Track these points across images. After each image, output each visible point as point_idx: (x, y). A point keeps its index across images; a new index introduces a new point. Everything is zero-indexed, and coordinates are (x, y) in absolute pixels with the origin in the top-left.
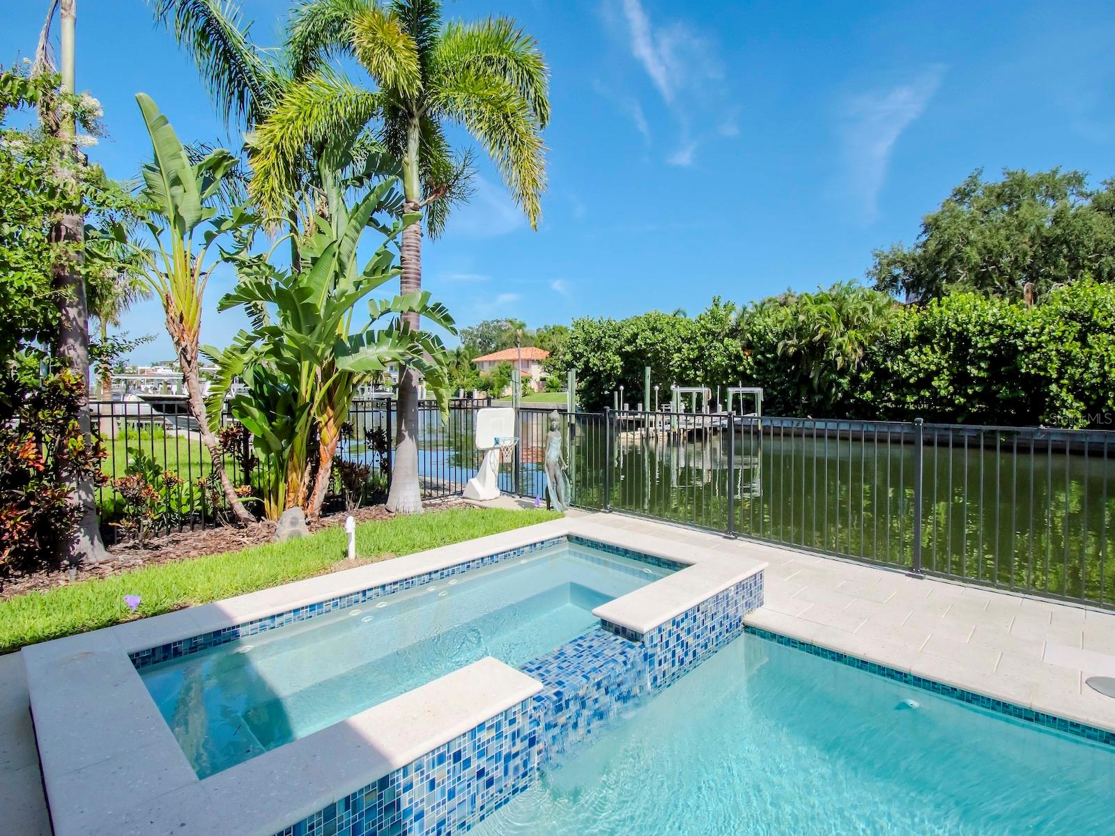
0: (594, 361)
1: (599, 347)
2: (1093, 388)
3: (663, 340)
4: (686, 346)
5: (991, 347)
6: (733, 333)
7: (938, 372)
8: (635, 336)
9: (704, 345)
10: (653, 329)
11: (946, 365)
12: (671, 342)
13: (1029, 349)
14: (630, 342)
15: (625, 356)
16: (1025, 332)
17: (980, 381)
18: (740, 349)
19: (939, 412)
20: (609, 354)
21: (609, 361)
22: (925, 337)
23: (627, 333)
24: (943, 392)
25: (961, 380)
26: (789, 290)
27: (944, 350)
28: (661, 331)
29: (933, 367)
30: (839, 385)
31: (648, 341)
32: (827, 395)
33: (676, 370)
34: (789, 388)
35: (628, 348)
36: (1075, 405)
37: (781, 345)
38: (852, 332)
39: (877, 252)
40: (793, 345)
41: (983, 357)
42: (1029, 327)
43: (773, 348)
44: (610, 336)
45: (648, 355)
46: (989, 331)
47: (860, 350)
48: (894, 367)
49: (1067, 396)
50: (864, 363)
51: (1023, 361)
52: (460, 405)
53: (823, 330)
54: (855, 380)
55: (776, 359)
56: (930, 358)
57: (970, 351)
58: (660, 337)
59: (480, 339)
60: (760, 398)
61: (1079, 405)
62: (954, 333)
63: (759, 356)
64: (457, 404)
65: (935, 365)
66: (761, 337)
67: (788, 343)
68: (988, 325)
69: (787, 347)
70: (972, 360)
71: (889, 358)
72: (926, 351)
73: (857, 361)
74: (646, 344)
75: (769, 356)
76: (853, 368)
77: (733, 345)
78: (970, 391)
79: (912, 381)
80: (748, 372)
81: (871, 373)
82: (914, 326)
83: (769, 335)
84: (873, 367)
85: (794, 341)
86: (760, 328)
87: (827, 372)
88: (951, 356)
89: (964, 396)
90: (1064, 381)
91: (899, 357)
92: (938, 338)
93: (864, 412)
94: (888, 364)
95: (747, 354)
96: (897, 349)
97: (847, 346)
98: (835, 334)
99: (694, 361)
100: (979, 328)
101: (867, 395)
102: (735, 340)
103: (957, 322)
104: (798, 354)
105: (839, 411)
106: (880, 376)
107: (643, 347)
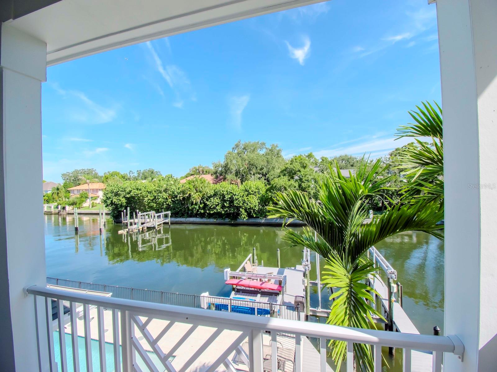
0: (115, 200)
1: (117, 194)
2: (249, 209)
3: (141, 193)
4: (149, 195)
5: (229, 198)
6: (166, 191)
7: (218, 205)
8: (131, 191)
9: (155, 195)
10: (137, 189)
11: (220, 202)
12: (144, 194)
13: (236, 200)
14: (129, 193)
15: (127, 199)
17: (228, 207)
18: (167, 196)
19: (218, 215)
20: (121, 198)
21: (120, 200)
22: (215, 195)
23: (128, 190)
24: (219, 211)
25: (223, 207)
26: (200, 165)
27: (220, 198)
28: (140, 190)
29: (217, 204)
30: (195, 208)
31: (135, 193)
32: (193, 212)
33: (146, 203)
35: (128, 196)
36: (245, 214)
37: (178, 196)
38: (198, 193)
39: (213, 163)
40: (181, 196)
41: (227, 200)
43: (176, 196)
44: (121, 191)
45: (136, 198)
46: (229, 194)
47: (200, 198)
48: (208, 203)
49: (243, 211)
50: (202, 201)
51: (235, 202)
52: (59, 213)
53: (189, 192)
54: (199, 207)
55: (177, 200)
56: (216, 201)
57: (225, 199)
58: (140, 192)
59: (73, 178)
60: (170, 215)
61: (246, 214)
62: (222, 194)
63: (173, 199)
64: (57, 212)
65: (217, 202)
66: (173, 193)
67: (180, 195)
68: (229, 192)
69: (180, 197)
70: (225, 201)
71: (207, 200)
72: (216, 198)
73: (199, 201)
74: (134, 194)
75: (176, 199)
76: (199, 203)
77: (165, 195)
78: (225, 210)
79: (212, 207)
80: (170, 204)
81: (203, 205)
82: (213, 191)
83: (175, 193)
84: (204, 203)
85: (182, 195)
86: (173, 190)
87: (192, 204)
88: (221, 200)
89: (224, 211)
90: (243, 207)
91: (209, 200)
92: (218, 195)
93: (202, 216)
94: (207, 202)
95: (169, 198)
96: (210, 197)
97: (196, 197)
98: (193, 194)
99: (153, 200)
100: (227, 193)
101: (202, 211)
102: (166, 193)
103: (222, 191)
104: (184, 199)
105: (196, 216)
106: (205, 205)
107: (133, 195)
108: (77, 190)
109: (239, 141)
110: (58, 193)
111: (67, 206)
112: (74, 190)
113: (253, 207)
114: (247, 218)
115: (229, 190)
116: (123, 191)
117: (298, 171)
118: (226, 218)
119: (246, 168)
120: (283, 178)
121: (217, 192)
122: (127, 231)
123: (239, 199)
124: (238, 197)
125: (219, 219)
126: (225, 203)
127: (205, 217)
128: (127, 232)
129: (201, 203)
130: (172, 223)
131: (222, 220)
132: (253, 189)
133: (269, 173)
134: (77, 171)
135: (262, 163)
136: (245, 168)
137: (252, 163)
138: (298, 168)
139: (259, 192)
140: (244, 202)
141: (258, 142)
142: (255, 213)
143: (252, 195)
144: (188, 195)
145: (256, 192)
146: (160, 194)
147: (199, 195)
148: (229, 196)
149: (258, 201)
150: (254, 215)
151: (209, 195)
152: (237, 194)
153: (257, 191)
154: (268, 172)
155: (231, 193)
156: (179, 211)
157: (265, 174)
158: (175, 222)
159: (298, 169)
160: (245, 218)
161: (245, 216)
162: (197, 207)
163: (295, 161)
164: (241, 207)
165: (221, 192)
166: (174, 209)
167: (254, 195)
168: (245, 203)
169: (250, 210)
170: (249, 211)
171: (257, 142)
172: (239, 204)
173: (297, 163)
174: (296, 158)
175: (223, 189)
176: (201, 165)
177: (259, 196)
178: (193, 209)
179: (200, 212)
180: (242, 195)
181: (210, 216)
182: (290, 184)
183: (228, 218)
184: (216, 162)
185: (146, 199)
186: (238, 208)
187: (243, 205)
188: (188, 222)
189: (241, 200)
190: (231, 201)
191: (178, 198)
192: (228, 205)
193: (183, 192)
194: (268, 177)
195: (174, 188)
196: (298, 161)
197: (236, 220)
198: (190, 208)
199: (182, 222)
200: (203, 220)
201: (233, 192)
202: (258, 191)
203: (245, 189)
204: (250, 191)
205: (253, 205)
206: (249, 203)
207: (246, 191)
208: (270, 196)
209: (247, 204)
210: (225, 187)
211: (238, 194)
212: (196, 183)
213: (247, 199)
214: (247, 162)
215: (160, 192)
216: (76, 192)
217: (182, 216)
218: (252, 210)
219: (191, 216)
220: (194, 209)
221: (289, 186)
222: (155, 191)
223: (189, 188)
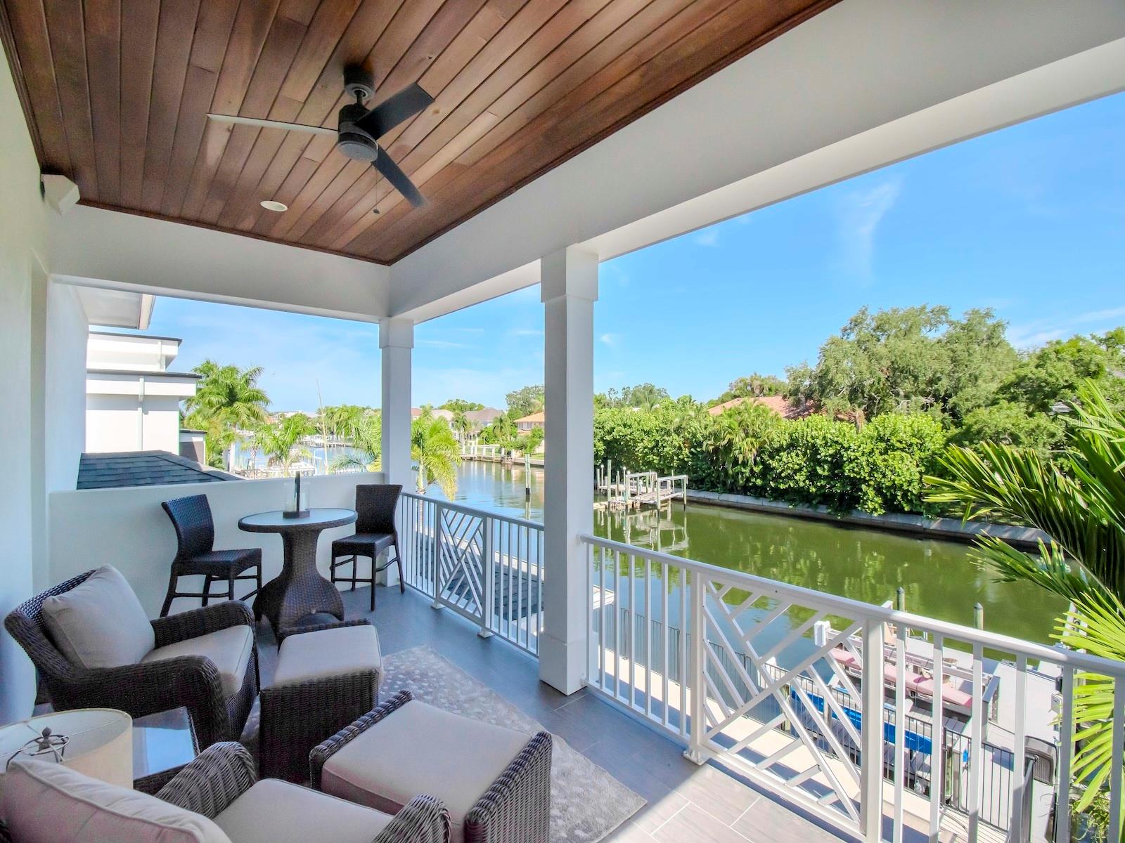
2: (888, 487)
3: (631, 434)
4: (646, 438)
5: (830, 456)
6: (678, 430)
7: (800, 470)
8: (613, 429)
9: (658, 438)
10: (625, 425)
11: (805, 465)
12: (636, 435)
13: (851, 461)
14: (610, 433)
15: (607, 443)
16: (849, 448)
17: (825, 478)
18: (681, 443)
19: (800, 495)
22: (793, 445)
23: (608, 427)
24: (802, 484)
25: (813, 476)
26: (756, 374)
27: (805, 454)
28: (630, 427)
29: (797, 467)
30: (742, 473)
32: (736, 481)
33: (640, 455)
34: (713, 472)
35: (608, 438)
36: (876, 499)
37: (705, 443)
38: (749, 440)
39: (788, 367)
40: (711, 445)
41: (826, 462)
42: (851, 445)
43: (700, 445)
45: (622, 443)
46: (829, 444)
47: (754, 450)
48: (774, 464)
49: (871, 493)
50: (758, 459)
51: (847, 468)
52: (501, 461)
53: (729, 436)
54: (752, 470)
55: (702, 452)
56: (795, 459)
57: (819, 457)
58: (629, 431)
59: (522, 402)
60: (686, 482)
61: (879, 500)
62: (810, 444)
63: (692, 450)
64: (500, 459)
65: (798, 464)
66: (694, 436)
67: (709, 442)
68: (829, 440)
69: (708, 445)
70: (819, 463)
71: (772, 457)
72: (793, 454)
73: (753, 458)
74: (619, 435)
75: (699, 450)
76: (751, 462)
77: (677, 440)
78: (819, 484)
79: (783, 475)
80: (686, 459)
81: (761, 467)
82: (787, 436)
83: (698, 436)
84: (763, 462)
85: (712, 442)
86: (693, 429)
87: (735, 462)
88: (808, 459)
89: (816, 487)
90: (872, 483)
91: (777, 457)
92: (800, 446)
93: (759, 492)
94: (771, 462)
95: (685, 447)
96: (778, 450)
97: (745, 449)
98: (737, 440)
99: (652, 449)
100: (824, 442)
101: (759, 482)
102: (679, 435)
103: (812, 437)
104: (716, 450)
105: (745, 490)
106: (767, 469)
107: (618, 437)
108: (528, 423)
109: (864, 309)
110: (501, 427)
111: (514, 450)
112: (522, 423)
113: (902, 485)
114: (884, 511)
115: (829, 436)
116: (600, 428)
117: (1065, 387)
118: (821, 506)
119: (883, 380)
120: (1008, 408)
121: (797, 440)
122: (606, 506)
123: (857, 459)
124: (857, 454)
125: (801, 504)
126: (818, 468)
127: (765, 497)
128: (606, 508)
129: (756, 463)
130: (691, 501)
131: (810, 510)
132: (904, 436)
133: (960, 394)
134: (526, 389)
135: (936, 366)
136: (879, 380)
137: (901, 364)
138: (1067, 378)
139: (921, 445)
140: (874, 468)
141: (924, 308)
142: (910, 502)
143: (899, 452)
144: (725, 442)
145: (911, 445)
146: (666, 438)
147: (752, 443)
148: (831, 451)
149: (918, 469)
150: (905, 505)
151: (776, 445)
152: (853, 447)
153: (914, 440)
154: (957, 389)
155: (837, 442)
156: (705, 478)
157: (943, 394)
158: (695, 500)
159: (1066, 381)
160: (875, 509)
161: (877, 506)
162: (747, 471)
163: (1053, 356)
164: (865, 481)
165: (809, 439)
166: (696, 472)
167: (906, 452)
168: (877, 472)
169: (892, 491)
170: (888, 494)
171: (917, 306)
172: (858, 473)
173: (1060, 364)
174: (1058, 347)
175: (814, 433)
176: (758, 375)
177: (923, 455)
178: (737, 474)
179: (754, 483)
180: (867, 451)
181: (778, 495)
182: (1032, 426)
183: (825, 506)
184: (797, 365)
185: (640, 445)
186: (855, 483)
187: (870, 476)
188: (725, 503)
189: (864, 463)
190: (837, 463)
191: (704, 448)
192: (826, 473)
193: (716, 436)
194: (955, 405)
195: (696, 424)
196: (1067, 357)
197: (850, 513)
198: (730, 472)
199: (711, 501)
200: (761, 504)
201: (840, 440)
202: (919, 441)
203: (880, 435)
204: (894, 440)
205: (904, 480)
206: (888, 473)
207: (881, 439)
209: (884, 476)
210: (819, 427)
211: (856, 447)
212: (746, 415)
213: (885, 460)
214: (885, 363)
215: (668, 433)
216: (525, 427)
217: (713, 487)
218: (898, 493)
219: (732, 491)
220: (740, 476)
221: (1031, 433)
222: (657, 431)
223: (730, 427)
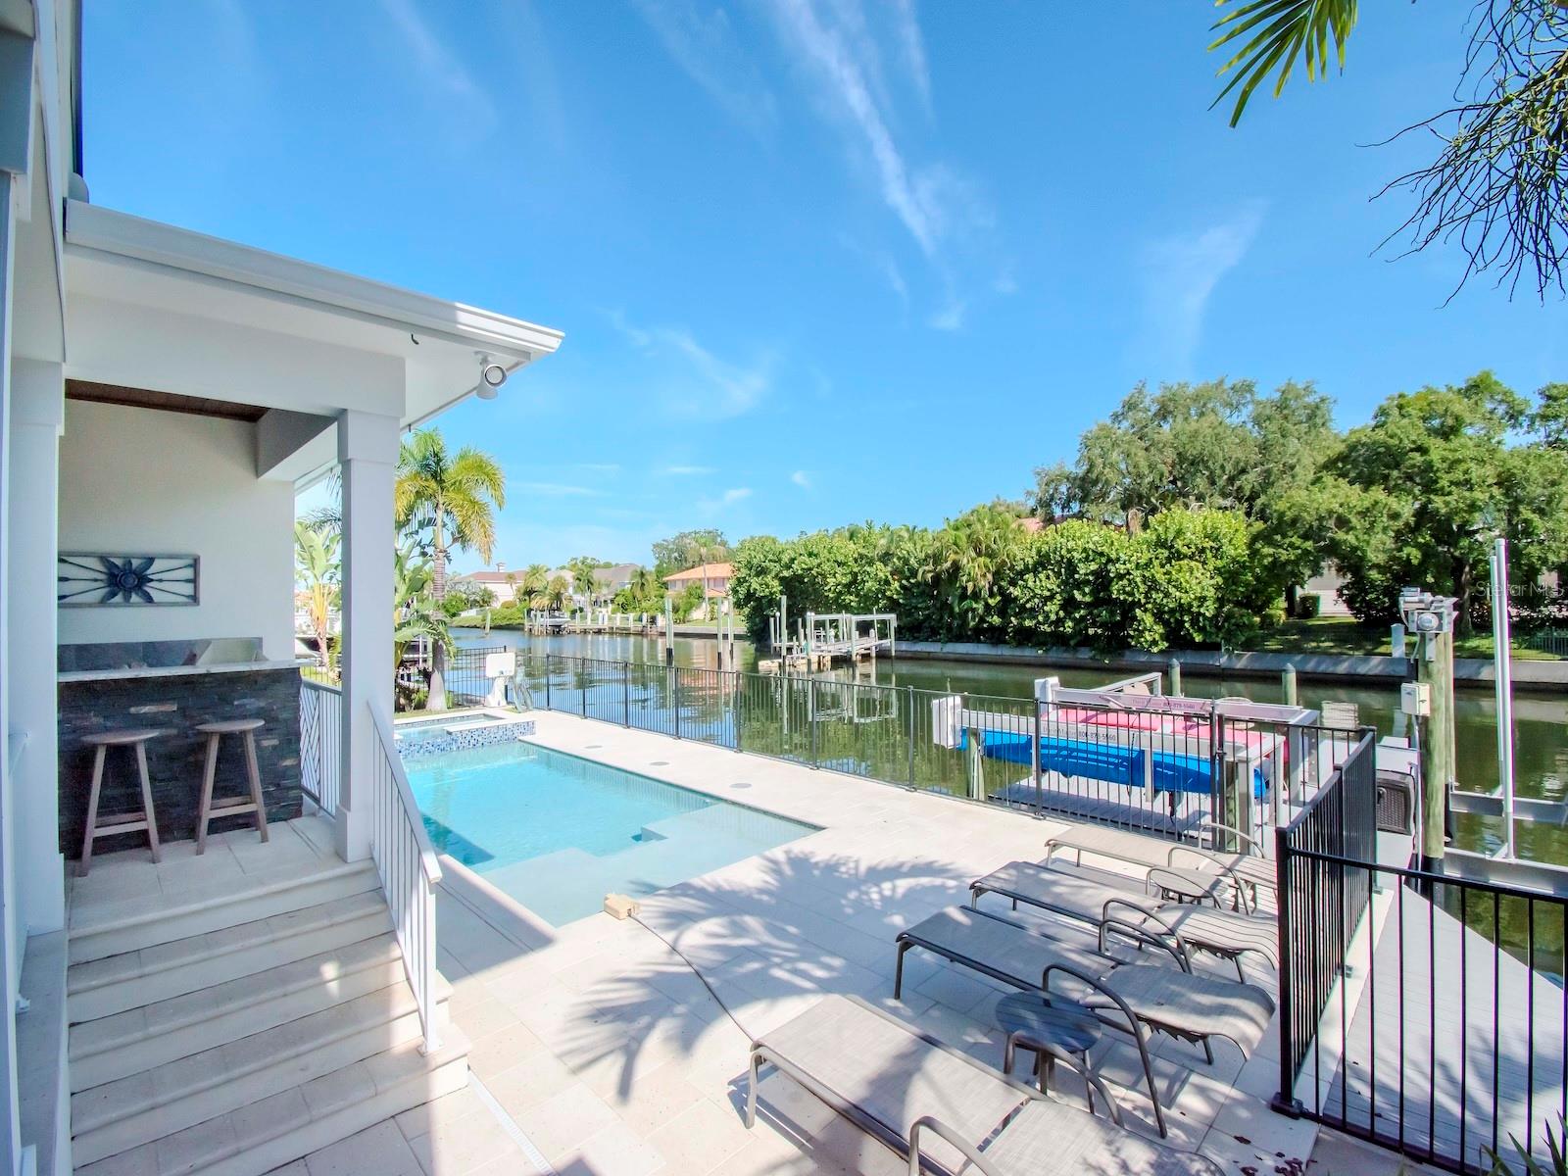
0: (755, 583)
1: (762, 572)
2: (1172, 611)
3: (819, 565)
4: (839, 570)
5: (1093, 573)
6: (885, 558)
7: (1052, 597)
8: (793, 560)
9: (856, 570)
10: (810, 555)
11: (1059, 590)
12: (826, 567)
13: (1121, 577)
14: (788, 566)
15: (784, 581)
16: (1118, 559)
17: (1088, 605)
18: (888, 574)
20: (768, 579)
21: (767, 586)
22: (1042, 563)
23: (785, 559)
24: (1054, 618)
25: (1069, 604)
27: (1058, 575)
28: (817, 556)
29: (1048, 594)
30: (974, 610)
31: (804, 566)
32: (965, 622)
33: (831, 595)
34: (933, 613)
35: (786, 574)
36: (1156, 628)
37: (921, 572)
38: (981, 560)
39: (1038, 470)
40: (930, 571)
41: (1087, 582)
42: (1121, 555)
43: (914, 573)
44: (770, 561)
45: (806, 580)
46: (1091, 558)
47: (990, 577)
48: (1015, 592)
49: (1148, 619)
50: (995, 589)
51: (1115, 588)
52: (642, 631)
53: (953, 557)
54: (987, 606)
55: (918, 584)
56: (1046, 583)
57: (1077, 576)
58: (816, 562)
59: (676, 554)
60: (894, 624)
61: (1160, 629)
62: (1065, 560)
63: (904, 582)
64: (640, 629)
65: (1049, 590)
66: (906, 562)
67: (927, 568)
68: (1090, 553)
69: (926, 573)
70: (1079, 585)
71: (1012, 582)
72: (1042, 576)
73: (987, 586)
74: (803, 569)
75: (912, 581)
76: (985, 593)
77: (882, 571)
78: (1077, 615)
79: (1028, 606)
80: (895, 597)
81: (999, 598)
82: (1034, 552)
83: (912, 561)
84: (1002, 592)
85: (931, 567)
86: (905, 552)
87: (963, 597)
88: (1063, 582)
89: (1074, 620)
90: (1149, 606)
91: (1020, 582)
92: (1052, 564)
93: (996, 636)
94: (1011, 589)
95: (894, 580)
96: (1021, 574)
97: (976, 572)
98: (965, 561)
99: (848, 586)
100: (1084, 555)
101: (996, 620)
102: (886, 565)
103: (1068, 549)
104: (937, 578)
105: (977, 635)
106: (1008, 600)
107: (800, 572)
108: (683, 580)
109: (1141, 385)
110: (643, 584)
111: (659, 614)
112: (675, 581)
113: (1191, 606)
114: (1167, 645)
115: (1091, 546)
116: (776, 562)
117: (1412, 450)
118: (1083, 649)
119: (1167, 474)
120: (1335, 487)
121: (1047, 554)
122: (780, 663)
123: (1129, 573)
124: (1128, 566)
125: (1054, 648)
126: (1075, 592)
127: (1005, 642)
128: (780, 666)
129: (992, 595)
130: (902, 657)
131: (1065, 655)
132: (1193, 537)
133: (1270, 491)
135: (1239, 454)
136: (1162, 475)
137: (1192, 452)
138: (1414, 438)
139: (1218, 550)
140: (1153, 585)
141: (1221, 382)
142: (1202, 630)
143: (1186, 561)
144: (948, 564)
145: (1203, 551)
146: (868, 569)
147: (986, 566)
148: (1093, 567)
149: (1213, 582)
150: (1195, 635)
151: (1020, 567)
152: (1123, 557)
153: (1208, 544)
154: (1267, 482)
155: (1102, 554)
156: (924, 621)
157: (1248, 493)
158: (909, 655)
159: (1414, 442)
160: (1154, 643)
161: (1157, 637)
162: (980, 607)
163: (1396, 411)
164: (1138, 604)
165: (1063, 552)
166: (909, 614)
167: (1196, 560)
168: (1157, 591)
169: (1178, 615)
170: (1172, 620)
171: (1213, 381)
172: (1131, 594)
173: (1406, 421)
174: (1403, 402)
175: (1071, 544)
177: (1219, 563)
178: (967, 611)
179: (990, 623)
180: (1142, 561)
181: (1026, 637)
182: (1367, 504)
183: (1087, 649)
184: (1053, 468)
185: (831, 581)
186: (1128, 609)
187: (1146, 597)
188: (952, 656)
189: (1138, 580)
190: (1102, 581)
191: (919, 577)
192: (1088, 599)
193: (937, 558)
194: (1265, 506)
195: (909, 546)
196: (1413, 412)
197: (1121, 655)
198: (957, 610)
199: (931, 655)
200: (999, 653)
201: (1105, 549)
202: (1213, 545)
203: (1158, 536)
204: (1179, 544)
205: (1193, 596)
206: (1172, 590)
207: (1161, 543)
208: (1270, 559)
209: (1167, 595)
210: (1078, 534)
211: (1127, 558)
212: (979, 526)
213: (1168, 573)
214: (1170, 455)
215: (871, 563)
216: (679, 584)
217: (933, 635)
218: (1186, 618)
219: (960, 637)
220: (970, 615)
221: (1363, 514)
222: (856, 560)
223: (955, 544)
